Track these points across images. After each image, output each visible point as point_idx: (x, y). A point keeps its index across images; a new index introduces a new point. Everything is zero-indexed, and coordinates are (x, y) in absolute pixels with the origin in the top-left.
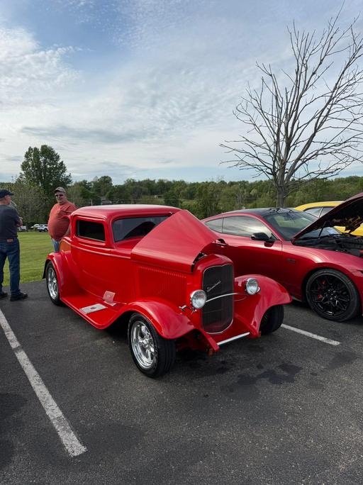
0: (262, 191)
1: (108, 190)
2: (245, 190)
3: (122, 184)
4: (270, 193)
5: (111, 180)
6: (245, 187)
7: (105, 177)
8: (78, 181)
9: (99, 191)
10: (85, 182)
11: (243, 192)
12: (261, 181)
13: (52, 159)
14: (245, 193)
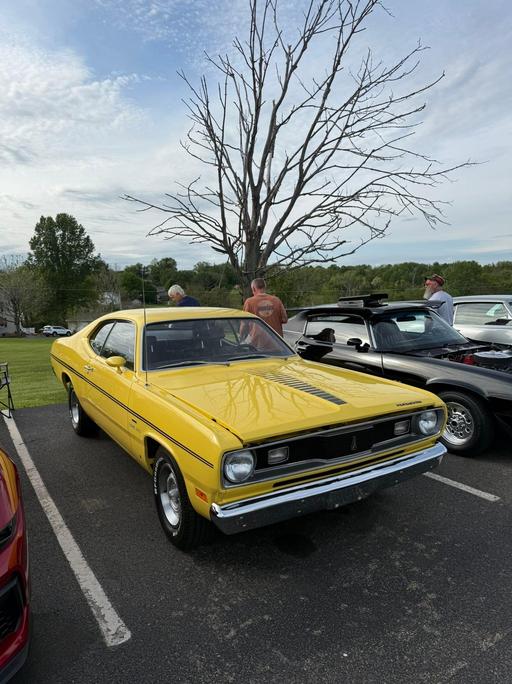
0: (388, 280)
1: (169, 278)
2: (364, 278)
3: (191, 268)
4: (399, 283)
5: (174, 263)
6: (364, 274)
7: (167, 260)
8: (129, 265)
9: (157, 279)
10: (139, 266)
11: (362, 281)
12: (390, 265)
13: (73, 233)
14: (364, 283)
